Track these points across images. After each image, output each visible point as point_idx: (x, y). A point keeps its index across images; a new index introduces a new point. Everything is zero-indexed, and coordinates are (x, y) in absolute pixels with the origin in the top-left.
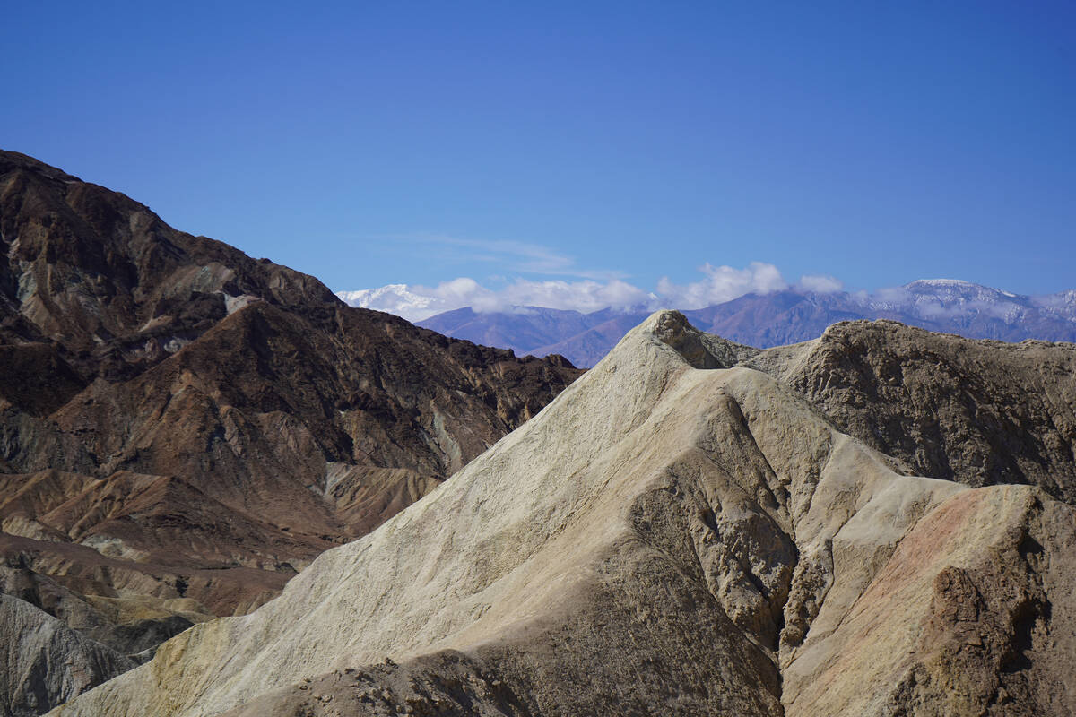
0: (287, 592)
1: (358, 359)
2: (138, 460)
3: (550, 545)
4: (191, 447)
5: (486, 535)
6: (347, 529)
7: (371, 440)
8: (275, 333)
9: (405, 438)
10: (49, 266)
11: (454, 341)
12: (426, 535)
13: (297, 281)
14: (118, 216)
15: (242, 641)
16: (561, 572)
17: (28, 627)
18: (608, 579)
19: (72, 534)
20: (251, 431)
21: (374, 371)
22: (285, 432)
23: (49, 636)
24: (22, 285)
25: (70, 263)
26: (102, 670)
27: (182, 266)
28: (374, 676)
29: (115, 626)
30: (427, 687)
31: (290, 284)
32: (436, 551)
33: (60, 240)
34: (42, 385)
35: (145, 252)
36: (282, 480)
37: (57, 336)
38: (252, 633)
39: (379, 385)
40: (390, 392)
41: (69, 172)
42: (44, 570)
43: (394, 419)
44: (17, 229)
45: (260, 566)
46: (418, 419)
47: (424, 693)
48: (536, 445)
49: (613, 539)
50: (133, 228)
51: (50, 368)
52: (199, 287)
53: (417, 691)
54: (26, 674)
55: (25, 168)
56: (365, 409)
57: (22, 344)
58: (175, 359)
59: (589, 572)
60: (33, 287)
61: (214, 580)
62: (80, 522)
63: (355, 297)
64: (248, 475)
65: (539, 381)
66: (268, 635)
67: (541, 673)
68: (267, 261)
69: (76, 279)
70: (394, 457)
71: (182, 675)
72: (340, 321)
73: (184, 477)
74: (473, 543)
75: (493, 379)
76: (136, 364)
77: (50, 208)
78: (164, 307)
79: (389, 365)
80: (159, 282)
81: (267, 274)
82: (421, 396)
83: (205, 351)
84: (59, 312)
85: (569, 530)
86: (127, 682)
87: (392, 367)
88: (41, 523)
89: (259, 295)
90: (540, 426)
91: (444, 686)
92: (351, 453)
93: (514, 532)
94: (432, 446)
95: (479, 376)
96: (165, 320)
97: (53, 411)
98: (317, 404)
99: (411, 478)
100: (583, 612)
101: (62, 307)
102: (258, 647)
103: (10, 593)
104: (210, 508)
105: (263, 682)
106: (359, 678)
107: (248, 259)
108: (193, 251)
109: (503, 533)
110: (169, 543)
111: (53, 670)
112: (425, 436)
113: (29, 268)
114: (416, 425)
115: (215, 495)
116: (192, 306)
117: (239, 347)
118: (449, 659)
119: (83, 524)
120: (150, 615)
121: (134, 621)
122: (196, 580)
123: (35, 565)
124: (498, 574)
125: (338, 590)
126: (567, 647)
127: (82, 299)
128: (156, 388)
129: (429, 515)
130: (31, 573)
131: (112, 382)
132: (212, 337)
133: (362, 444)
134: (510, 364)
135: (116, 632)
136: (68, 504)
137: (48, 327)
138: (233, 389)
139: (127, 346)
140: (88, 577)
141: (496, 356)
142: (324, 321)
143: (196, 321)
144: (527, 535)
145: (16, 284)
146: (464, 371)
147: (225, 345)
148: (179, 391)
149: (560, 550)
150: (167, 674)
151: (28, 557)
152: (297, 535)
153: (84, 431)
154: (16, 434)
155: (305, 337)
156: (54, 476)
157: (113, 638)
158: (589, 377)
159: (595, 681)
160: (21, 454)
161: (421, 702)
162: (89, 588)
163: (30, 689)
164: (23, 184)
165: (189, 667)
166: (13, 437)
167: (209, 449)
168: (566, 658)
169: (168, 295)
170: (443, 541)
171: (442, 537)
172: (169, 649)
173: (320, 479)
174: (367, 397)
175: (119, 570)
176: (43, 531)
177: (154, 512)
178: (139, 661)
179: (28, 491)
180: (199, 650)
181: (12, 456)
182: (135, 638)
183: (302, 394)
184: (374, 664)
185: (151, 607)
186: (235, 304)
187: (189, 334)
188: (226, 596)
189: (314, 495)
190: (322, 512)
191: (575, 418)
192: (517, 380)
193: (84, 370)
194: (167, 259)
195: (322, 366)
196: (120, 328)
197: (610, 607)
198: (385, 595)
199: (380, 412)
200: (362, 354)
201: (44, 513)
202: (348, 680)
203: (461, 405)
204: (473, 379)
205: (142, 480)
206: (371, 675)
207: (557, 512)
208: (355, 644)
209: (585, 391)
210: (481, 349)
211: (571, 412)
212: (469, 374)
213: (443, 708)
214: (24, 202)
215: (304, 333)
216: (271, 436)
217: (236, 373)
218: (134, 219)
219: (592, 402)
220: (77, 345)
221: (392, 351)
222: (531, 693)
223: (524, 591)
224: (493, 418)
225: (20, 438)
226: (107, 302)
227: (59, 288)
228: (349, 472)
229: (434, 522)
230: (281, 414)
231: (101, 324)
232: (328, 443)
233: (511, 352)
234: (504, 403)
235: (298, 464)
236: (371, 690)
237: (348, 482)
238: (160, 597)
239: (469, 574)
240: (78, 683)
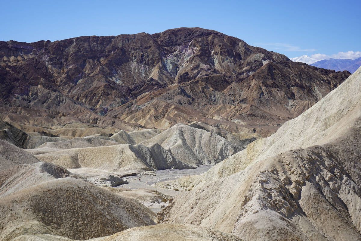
0: (278, 131)
1: (295, 74)
2: (243, 101)
3: (343, 118)
4: (256, 97)
5: (327, 116)
6: (294, 116)
7: (299, 94)
8: (275, 69)
9: (308, 93)
10: (221, 56)
11: (319, 68)
12: (311, 117)
13: (280, 56)
14: (236, 43)
15: (267, 143)
16: (345, 125)
17: (219, 141)
18: (358, 127)
19: (229, 119)
20: (270, 93)
21: (300, 77)
22: (278, 93)
23: (223, 143)
24: (215, 61)
25: (226, 55)
26: (236, 150)
27: (252, 54)
28: (298, 152)
29: (239, 140)
30: (311, 154)
31: (278, 57)
32: (314, 121)
33: (223, 50)
34: (220, 84)
35: (243, 52)
36: (278, 104)
37: (223, 73)
38: (270, 141)
39: (301, 81)
40: (304, 82)
41: (224, 34)
42: (222, 127)
43: (305, 89)
44: (213, 48)
45: (273, 125)
46: (311, 88)
47: (310, 156)
48: (339, 93)
49: (359, 116)
50: (240, 46)
51: (222, 80)
52: (256, 59)
53: (308, 156)
54: (219, 152)
55: (214, 33)
56: (298, 86)
57: (215, 75)
58: (251, 77)
59: (353, 125)
60: (217, 61)
61: (262, 129)
62: (230, 116)
63: (294, 59)
64: (270, 104)
65: (341, 77)
66: (273, 142)
67: (340, 151)
68: (272, 52)
69: (227, 59)
70: (305, 98)
71: (253, 152)
72: (291, 65)
73: (254, 105)
74: (323, 118)
75: (330, 77)
76: (242, 78)
77: (220, 42)
78: (248, 64)
79: (303, 75)
80: (247, 58)
81: (272, 55)
82: (312, 83)
83: (258, 74)
84: (224, 67)
85: (348, 114)
86: (241, 154)
87: (304, 76)
88: (221, 116)
89: (271, 60)
90: (340, 89)
91: (315, 154)
92: (295, 97)
93: (333, 116)
94: (315, 95)
95: (326, 77)
96: (248, 67)
97: (223, 90)
98: (286, 85)
99: (310, 103)
100: (351, 135)
101: (224, 66)
102: (271, 145)
103: (215, 133)
104: (261, 112)
105: (272, 153)
106: (294, 152)
107: (268, 52)
108: (254, 51)
109: (331, 116)
110: (251, 121)
111: (225, 151)
112: (313, 92)
113: (216, 57)
114: (310, 90)
115: (262, 109)
116: (255, 64)
117: (266, 73)
118: (317, 147)
119: (231, 116)
120: (247, 137)
121: (243, 139)
122: (258, 129)
123: (221, 126)
124: (330, 126)
125: (290, 131)
126: (347, 144)
127: (229, 64)
128: (247, 83)
129: (312, 112)
130: (219, 128)
131: (236, 83)
132: (260, 71)
133: (297, 95)
134: (334, 73)
135: (239, 142)
136: (228, 112)
137: (221, 71)
138: (265, 83)
139: (240, 74)
140: (233, 129)
141: (330, 72)
142: (287, 65)
143: (256, 67)
144: (337, 116)
145: (214, 61)
146: (322, 76)
147: (263, 72)
148: (252, 84)
149: (345, 120)
150: (250, 151)
151: (219, 125)
152: (282, 117)
153: (231, 95)
154: (215, 96)
155: (282, 70)
156: (224, 105)
157: (239, 143)
158: (352, 76)
159: (355, 152)
160: (216, 101)
161: (310, 158)
162: (233, 131)
163: (220, 155)
164: (214, 37)
165: (255, 150)
166: (214, 97)
167: (260, 98)
168: (347, 147)
169: (249, 61)
170: (315, 118)
171: (315, 117)
172: (250, 146)
173: (287, 104)
174: (298, 83)
175: (240, 127)
176: (222, 118)
177: (247, 113)
178: (244, 148)
179: (218, 109)
180: (257, 146)
181: (214, 101)
182: (244, 143)
183: (282, 83)
184: (298, 149)
185: (247, 135)
186: (265, 63)
187: (254, 70)
188: (265, 132)
189: (286, 108)
190: (288, 112)
191: (349, 86)
192: (336, 77)
193: (230, 80)
194: (248, 53)
195: (287, 77)
196: (238, 70)
197: (358, 134)
198: (301, 132)
199: (301, 87)
200: (296, 73)
201: (222, 114)
202: (291, 153)
203: (322, 84)
204: (325, 78)
205: (244, 106)
206: (297, 152)
207: (345, 110)
208: (294, 144)
209: (351, 79)
210: (326, 70)
211: (348, 85)
212: (324, 76)
213: (315, 160)
214: (214, 41)
215: (282, 69)
216: (275, 94)
217: (266, 79)
218: (240, 44)
219: (353, 82)
220: (228, 75)
221: (304, 72)
222: (338, 156)
223: (336, 130)
224: (330, 87)
225: (216, 97)
226: (234, 64)
227: (223, 61)
228: (294, 102)
229: (313, 114)
230: (277, 88)
231: (233, 69)
232: (289, 95)
233: (334, 71)
234: (333, 83)
235: (281, 100)
236: (297, 155)
237: (294, 104)
238: (250, 133)
239: (322, 126)
240: (231, 154)
